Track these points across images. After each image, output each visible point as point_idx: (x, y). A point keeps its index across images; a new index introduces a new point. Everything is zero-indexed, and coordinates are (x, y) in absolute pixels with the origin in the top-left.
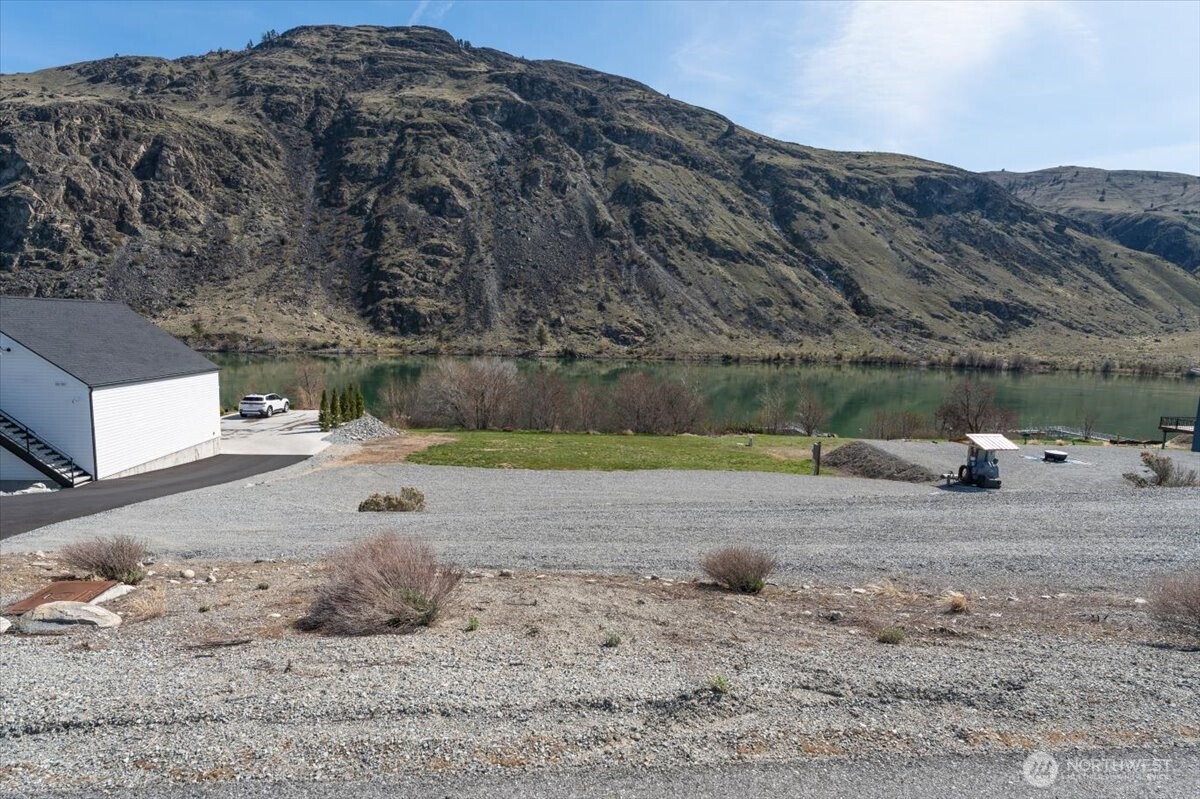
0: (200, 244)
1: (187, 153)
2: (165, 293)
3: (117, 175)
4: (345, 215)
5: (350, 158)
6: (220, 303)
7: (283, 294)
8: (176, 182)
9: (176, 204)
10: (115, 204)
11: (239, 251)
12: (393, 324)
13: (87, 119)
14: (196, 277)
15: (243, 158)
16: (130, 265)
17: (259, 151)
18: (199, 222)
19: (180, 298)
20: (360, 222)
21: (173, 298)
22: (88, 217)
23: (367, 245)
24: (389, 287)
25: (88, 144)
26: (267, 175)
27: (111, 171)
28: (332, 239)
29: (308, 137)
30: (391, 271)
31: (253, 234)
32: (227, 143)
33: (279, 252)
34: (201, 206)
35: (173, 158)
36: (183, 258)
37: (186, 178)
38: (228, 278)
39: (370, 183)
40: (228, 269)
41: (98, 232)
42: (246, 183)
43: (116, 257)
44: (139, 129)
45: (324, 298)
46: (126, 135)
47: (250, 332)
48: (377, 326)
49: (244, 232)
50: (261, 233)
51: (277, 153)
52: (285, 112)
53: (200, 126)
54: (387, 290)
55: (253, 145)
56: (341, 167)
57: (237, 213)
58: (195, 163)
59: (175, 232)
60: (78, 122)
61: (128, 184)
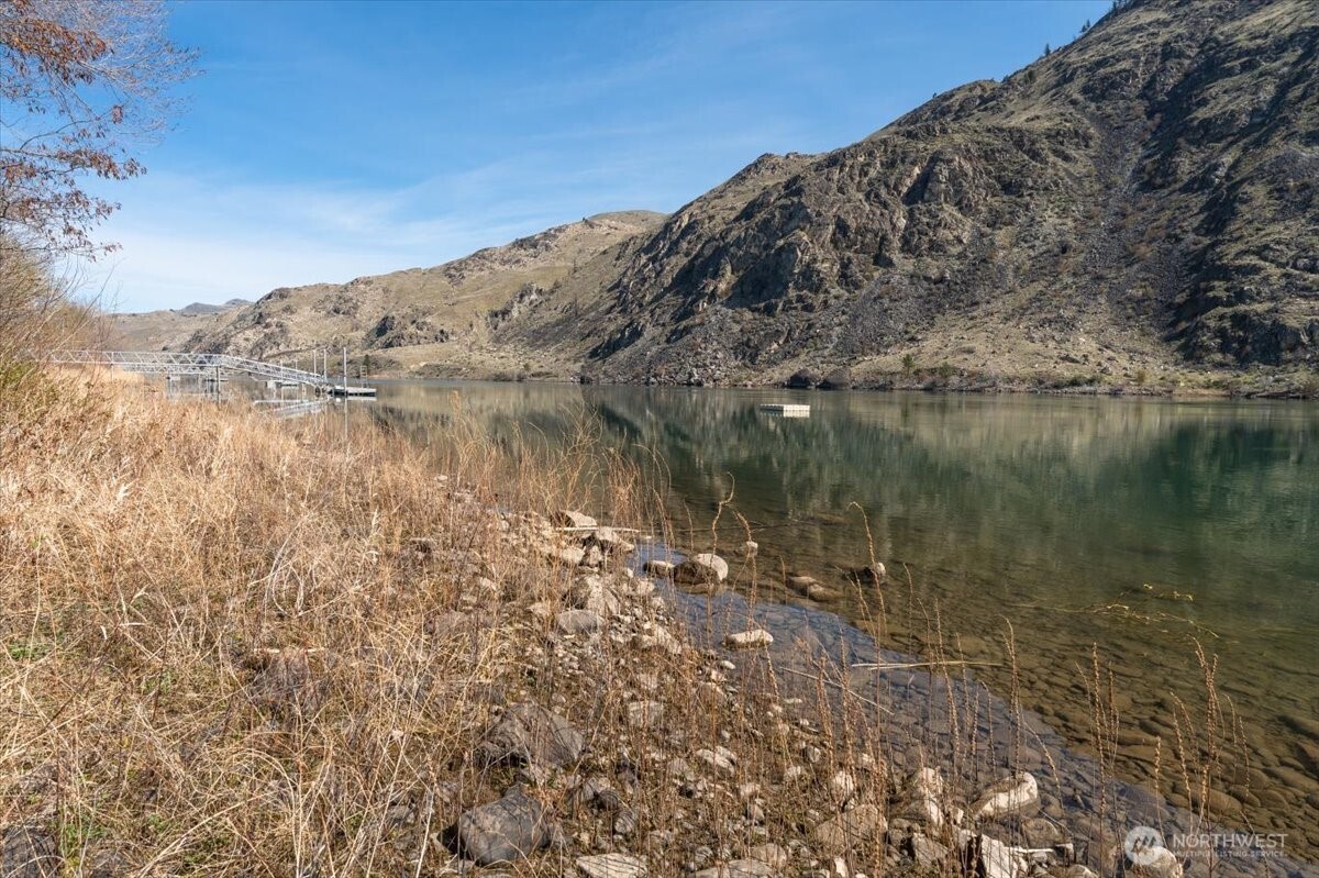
0: (956, 267)
1: (963, 164)
2: (901, 326)
3: (885, 206)
4: (1174, 197)
5: (1202, 114)
6: (955, 333)
7: (1043, 316)
8: (946, 200)
9: (940, 224)
10: (876, 236)
11: (1001, 270)
12: (1223, 349)
13: (871, 154)
14: (940, 306)
15: (1035, 155)
16: (875, 299)
17: (1062, 143)
18: (960, 242)
19: (913, 331)
20: (1197, 201)
21: (906, 332)
22: (849, 254)
23: (1203, 231)
24: (1227, 290)
25: (865, 180)
26: (1065, 170)
27: (880, 203)
28: (1143, 234)
29: (1140, 107)
30: (1238, 262)
31: (1026, 245)
32: (1019, 145)
33: (1057, 263)
34: (969, 222)
35: (946, 173)
36: (933, 286)
37: (957, 192)
38: (977, 303)
39: (1230, 139)
40: (981, 293)
41: (854, 268)
42: (1030, 183)
43: (864, 292)
44: (918, 151)
45: (1103, 318)
46: (903, 161)
47: (971, 364)
48: (1192, 354)
49: (1013, 245)
50: (1037, 243)
51: (1087, 139)
52: (1113, 85)
53: (989, 131)
54: (1224, 295)
55: (1054, 137)
56: (1186, 129)
57: (1011, 224)
58: (971, 173)
59: (932, 257)
60: (862, 159)
61: (894, 212)
